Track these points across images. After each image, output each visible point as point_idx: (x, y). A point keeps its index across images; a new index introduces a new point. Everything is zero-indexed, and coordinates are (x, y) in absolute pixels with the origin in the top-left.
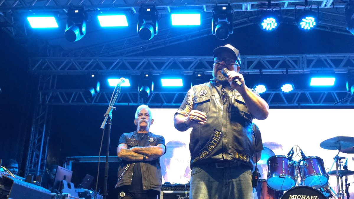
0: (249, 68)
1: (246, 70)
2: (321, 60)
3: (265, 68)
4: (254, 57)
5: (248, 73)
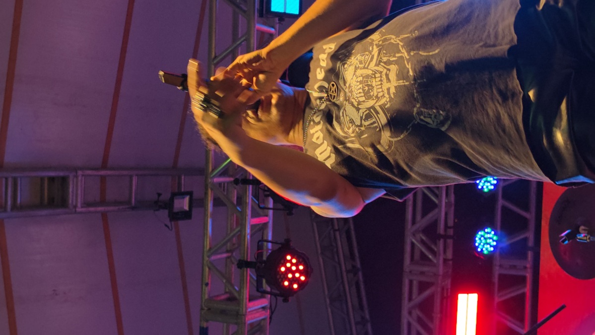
0: (434, 259)
4: (408, 248)
5: (449, 260)
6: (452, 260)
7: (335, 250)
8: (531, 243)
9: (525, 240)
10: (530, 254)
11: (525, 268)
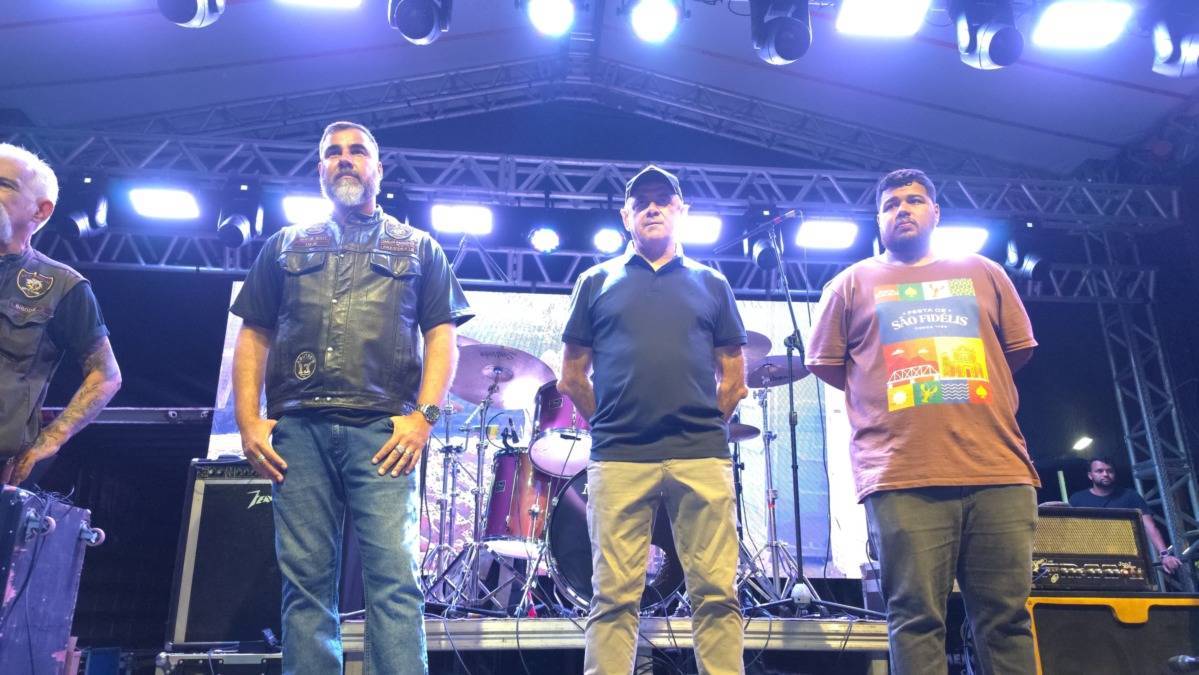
0: (522, 187)
1: (510, 191)
2: (690, 184)
4: (532, 161)
5: (519, 202)
6: (520, 207)
7: (506, 83)
8: (540, 285)
9: (542, 279)
10: (528, 284)
11: (514, 279)
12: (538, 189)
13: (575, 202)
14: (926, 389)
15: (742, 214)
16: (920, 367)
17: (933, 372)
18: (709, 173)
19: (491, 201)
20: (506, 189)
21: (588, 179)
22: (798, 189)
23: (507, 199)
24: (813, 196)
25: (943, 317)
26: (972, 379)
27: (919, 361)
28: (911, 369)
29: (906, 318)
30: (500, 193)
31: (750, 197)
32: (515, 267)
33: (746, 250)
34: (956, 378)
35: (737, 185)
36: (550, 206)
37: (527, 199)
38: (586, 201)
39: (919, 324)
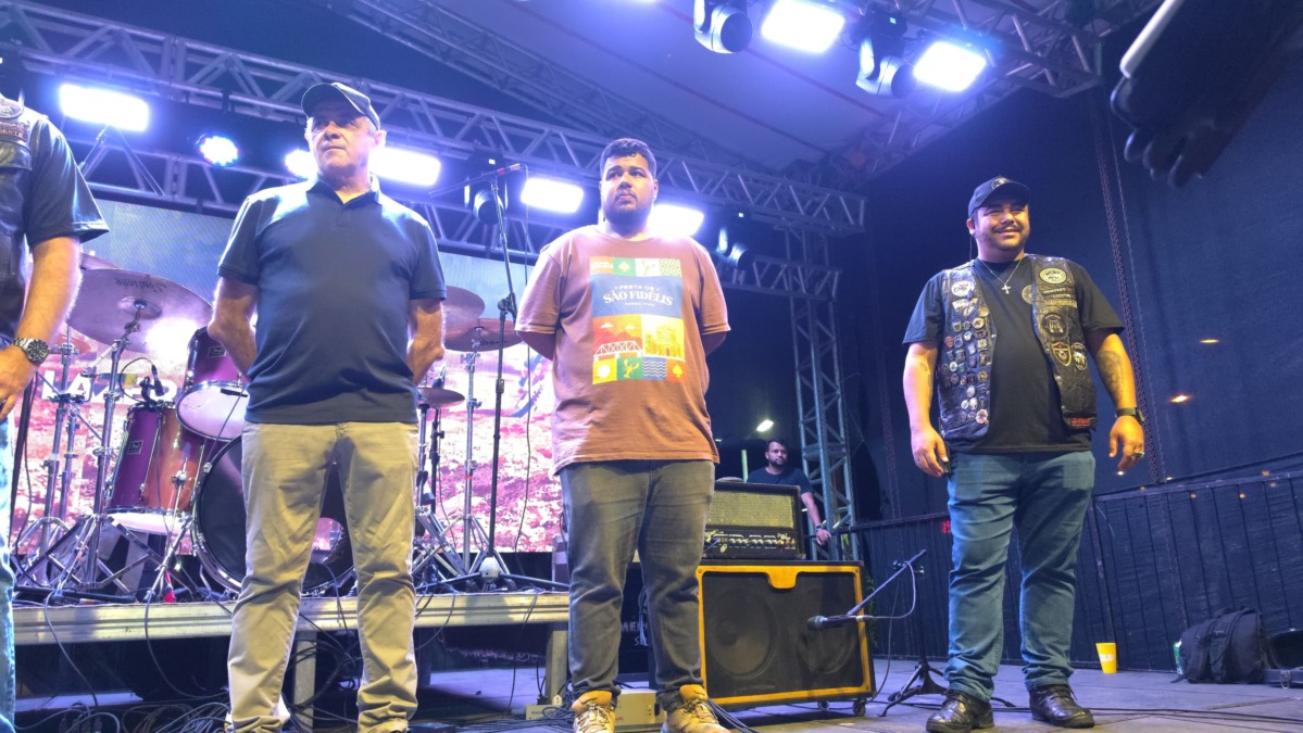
0: (193, 79)
1: (176, 83)
2: (408, 114)
3: (240, 91)
4: (209, 49)
5: (187, 98)
6: (187, 105)
8: (208, 204)
9: (212, 198)
10: (192, 202)
11: (174, 193)
12: (214, 85)
13: (264, 110)
14: (629, 365)
15: (466, 159)
16: (626, 342)
17: (637, 348)
18: (431, 105)
19: (148, 90)
20: (170, 78)
21: (281, 85)
22: (529, 141)
23: (168, 90)
24: (542, 152)
25: (651, 295)
26: (671, 357)
27: (625, 336)
28: (618, 343)
29: (617, 292)
30: (161, 82)
31: (476, 141)
32: (175, 178)
33: (467, 199)
34: (656, 356)
35: (461, 125)
36: (229, 109)
37: (199, 95)
38: (278, 112)
39: (629, 300)
